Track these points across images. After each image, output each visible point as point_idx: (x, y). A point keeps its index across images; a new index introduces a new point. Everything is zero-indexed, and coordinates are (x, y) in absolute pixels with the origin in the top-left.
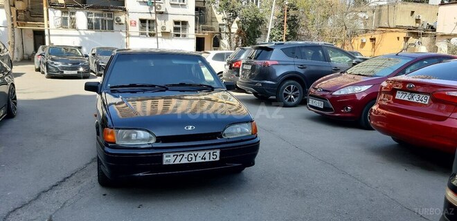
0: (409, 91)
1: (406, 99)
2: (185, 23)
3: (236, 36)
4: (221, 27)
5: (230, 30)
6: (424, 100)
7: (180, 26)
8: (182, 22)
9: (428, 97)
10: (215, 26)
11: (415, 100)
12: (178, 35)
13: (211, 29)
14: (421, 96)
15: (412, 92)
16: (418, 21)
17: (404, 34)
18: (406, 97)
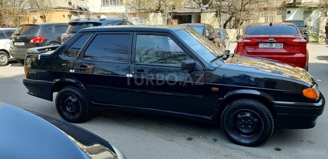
9: (282, 44)
14: (278, 44)
15: (271, 42)
16: (70, 3)
17: (67, 13)
18: (268, 46)
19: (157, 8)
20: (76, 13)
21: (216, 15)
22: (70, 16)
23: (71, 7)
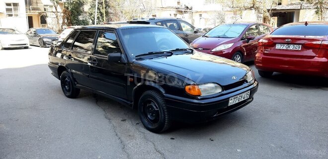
0: (286, 44)
1: (284, 48)
2: (15, 5)
3: (62, 14)
4: (45, 7)
5: (56, 9)
6: (299, 48)
7: (12, 7)
8: (13, 4)
9: (301, 46)
10: (41, 7)
11: (291, 49)
12: (11, 15)
13: (38, 9)
14: (295, 46)
15: (288, 43)
16: (178, 3)
17: (174, 12)
18: (284, 47)
19: (252, 5)
20: (182, 11)
21: (317, 12)
22: (176, 15)
23: (179, 6)
